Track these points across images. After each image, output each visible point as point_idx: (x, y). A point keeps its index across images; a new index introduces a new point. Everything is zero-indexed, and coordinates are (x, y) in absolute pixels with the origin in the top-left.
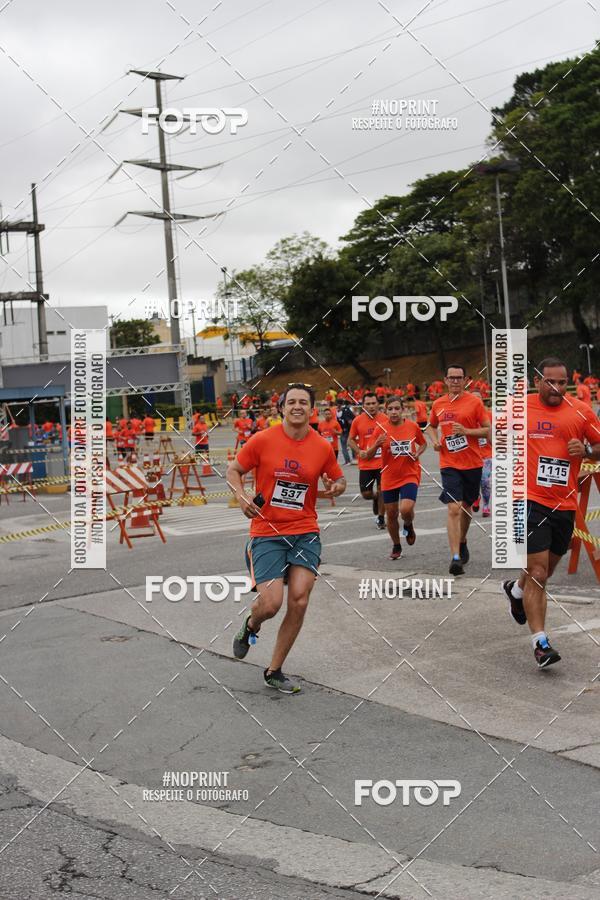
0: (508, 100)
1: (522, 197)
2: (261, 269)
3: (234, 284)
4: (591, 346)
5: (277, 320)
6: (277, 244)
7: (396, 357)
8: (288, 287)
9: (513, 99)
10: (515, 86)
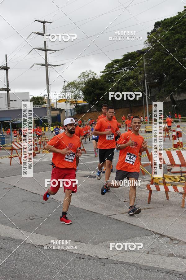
0: (152, 30)
1: (154, 60)
2: (76, 81)
3: (68, 86)
4: (176, 106)
5: (81, 97)
6: (81, 74)
7: (117, 109)
8: (84, 87)
9: (154, 30)
10: (154, 25)
